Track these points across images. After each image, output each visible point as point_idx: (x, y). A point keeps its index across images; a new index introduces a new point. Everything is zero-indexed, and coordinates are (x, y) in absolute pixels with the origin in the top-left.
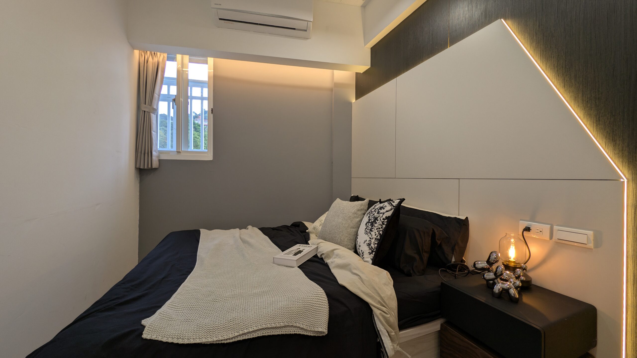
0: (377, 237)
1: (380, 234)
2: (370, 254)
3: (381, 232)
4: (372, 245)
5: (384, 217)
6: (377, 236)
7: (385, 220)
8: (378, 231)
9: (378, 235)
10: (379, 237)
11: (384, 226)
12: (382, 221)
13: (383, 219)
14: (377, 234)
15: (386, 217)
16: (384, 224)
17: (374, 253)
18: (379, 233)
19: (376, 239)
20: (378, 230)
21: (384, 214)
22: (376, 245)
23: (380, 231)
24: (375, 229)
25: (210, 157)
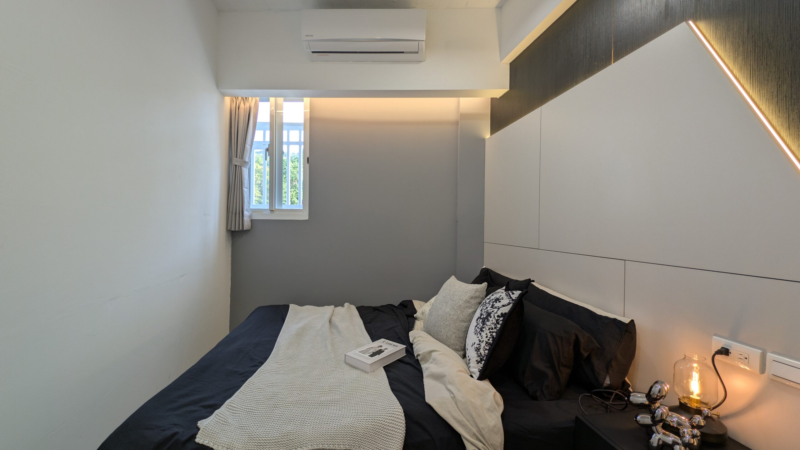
0: (489, 340)
1: (493, 337)
2: (478, 363)
3: (494, 334)
4: (482, 351)
5: (499, 313)
6: (488, 338)
7: (500, 317)
8: (490, 332)
9: (490, 338)
10: (491, 341)
11: (499, 326)
12: (497, 318)
13: (498, 316)
14: (489, 336)
15: (502, 314)
16: (499, 324)
17: (483, 362)
18: (491, 335)
19: (487, 343)
20: (491, 330)
21: (499, 309)
22: (487, 352)
23: (493, 332)
24: (487, 329)
25: (305, 216)
